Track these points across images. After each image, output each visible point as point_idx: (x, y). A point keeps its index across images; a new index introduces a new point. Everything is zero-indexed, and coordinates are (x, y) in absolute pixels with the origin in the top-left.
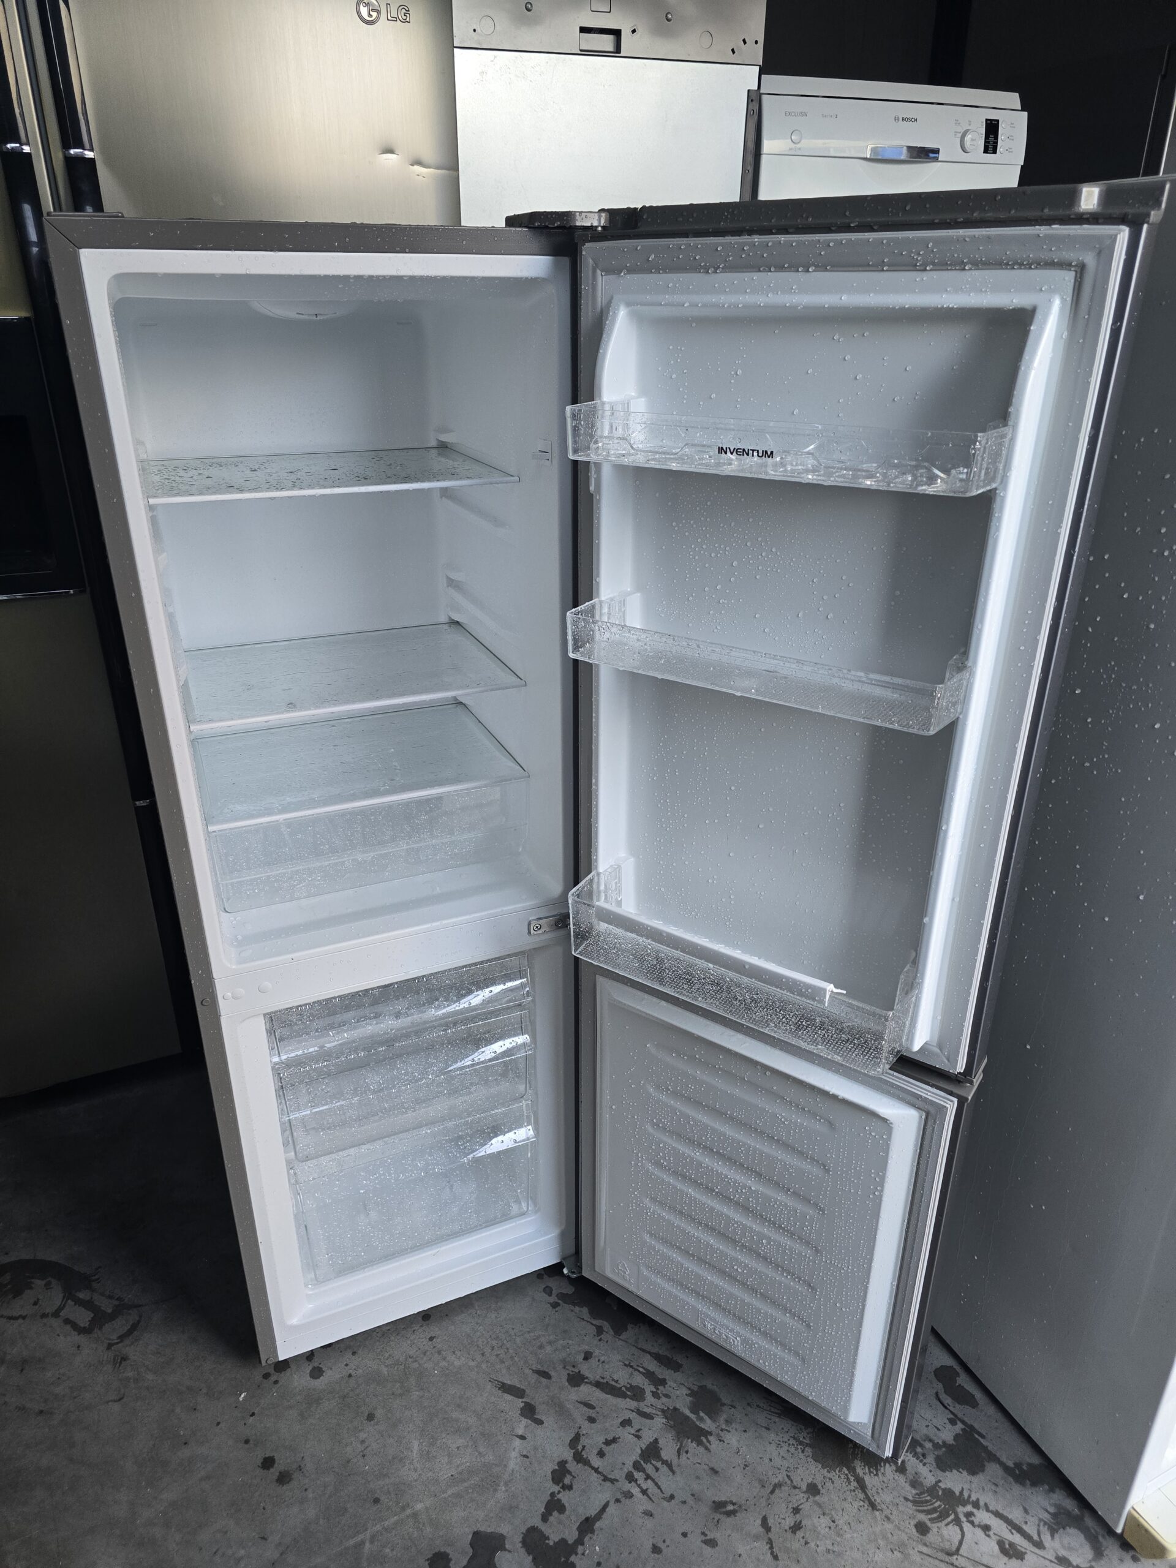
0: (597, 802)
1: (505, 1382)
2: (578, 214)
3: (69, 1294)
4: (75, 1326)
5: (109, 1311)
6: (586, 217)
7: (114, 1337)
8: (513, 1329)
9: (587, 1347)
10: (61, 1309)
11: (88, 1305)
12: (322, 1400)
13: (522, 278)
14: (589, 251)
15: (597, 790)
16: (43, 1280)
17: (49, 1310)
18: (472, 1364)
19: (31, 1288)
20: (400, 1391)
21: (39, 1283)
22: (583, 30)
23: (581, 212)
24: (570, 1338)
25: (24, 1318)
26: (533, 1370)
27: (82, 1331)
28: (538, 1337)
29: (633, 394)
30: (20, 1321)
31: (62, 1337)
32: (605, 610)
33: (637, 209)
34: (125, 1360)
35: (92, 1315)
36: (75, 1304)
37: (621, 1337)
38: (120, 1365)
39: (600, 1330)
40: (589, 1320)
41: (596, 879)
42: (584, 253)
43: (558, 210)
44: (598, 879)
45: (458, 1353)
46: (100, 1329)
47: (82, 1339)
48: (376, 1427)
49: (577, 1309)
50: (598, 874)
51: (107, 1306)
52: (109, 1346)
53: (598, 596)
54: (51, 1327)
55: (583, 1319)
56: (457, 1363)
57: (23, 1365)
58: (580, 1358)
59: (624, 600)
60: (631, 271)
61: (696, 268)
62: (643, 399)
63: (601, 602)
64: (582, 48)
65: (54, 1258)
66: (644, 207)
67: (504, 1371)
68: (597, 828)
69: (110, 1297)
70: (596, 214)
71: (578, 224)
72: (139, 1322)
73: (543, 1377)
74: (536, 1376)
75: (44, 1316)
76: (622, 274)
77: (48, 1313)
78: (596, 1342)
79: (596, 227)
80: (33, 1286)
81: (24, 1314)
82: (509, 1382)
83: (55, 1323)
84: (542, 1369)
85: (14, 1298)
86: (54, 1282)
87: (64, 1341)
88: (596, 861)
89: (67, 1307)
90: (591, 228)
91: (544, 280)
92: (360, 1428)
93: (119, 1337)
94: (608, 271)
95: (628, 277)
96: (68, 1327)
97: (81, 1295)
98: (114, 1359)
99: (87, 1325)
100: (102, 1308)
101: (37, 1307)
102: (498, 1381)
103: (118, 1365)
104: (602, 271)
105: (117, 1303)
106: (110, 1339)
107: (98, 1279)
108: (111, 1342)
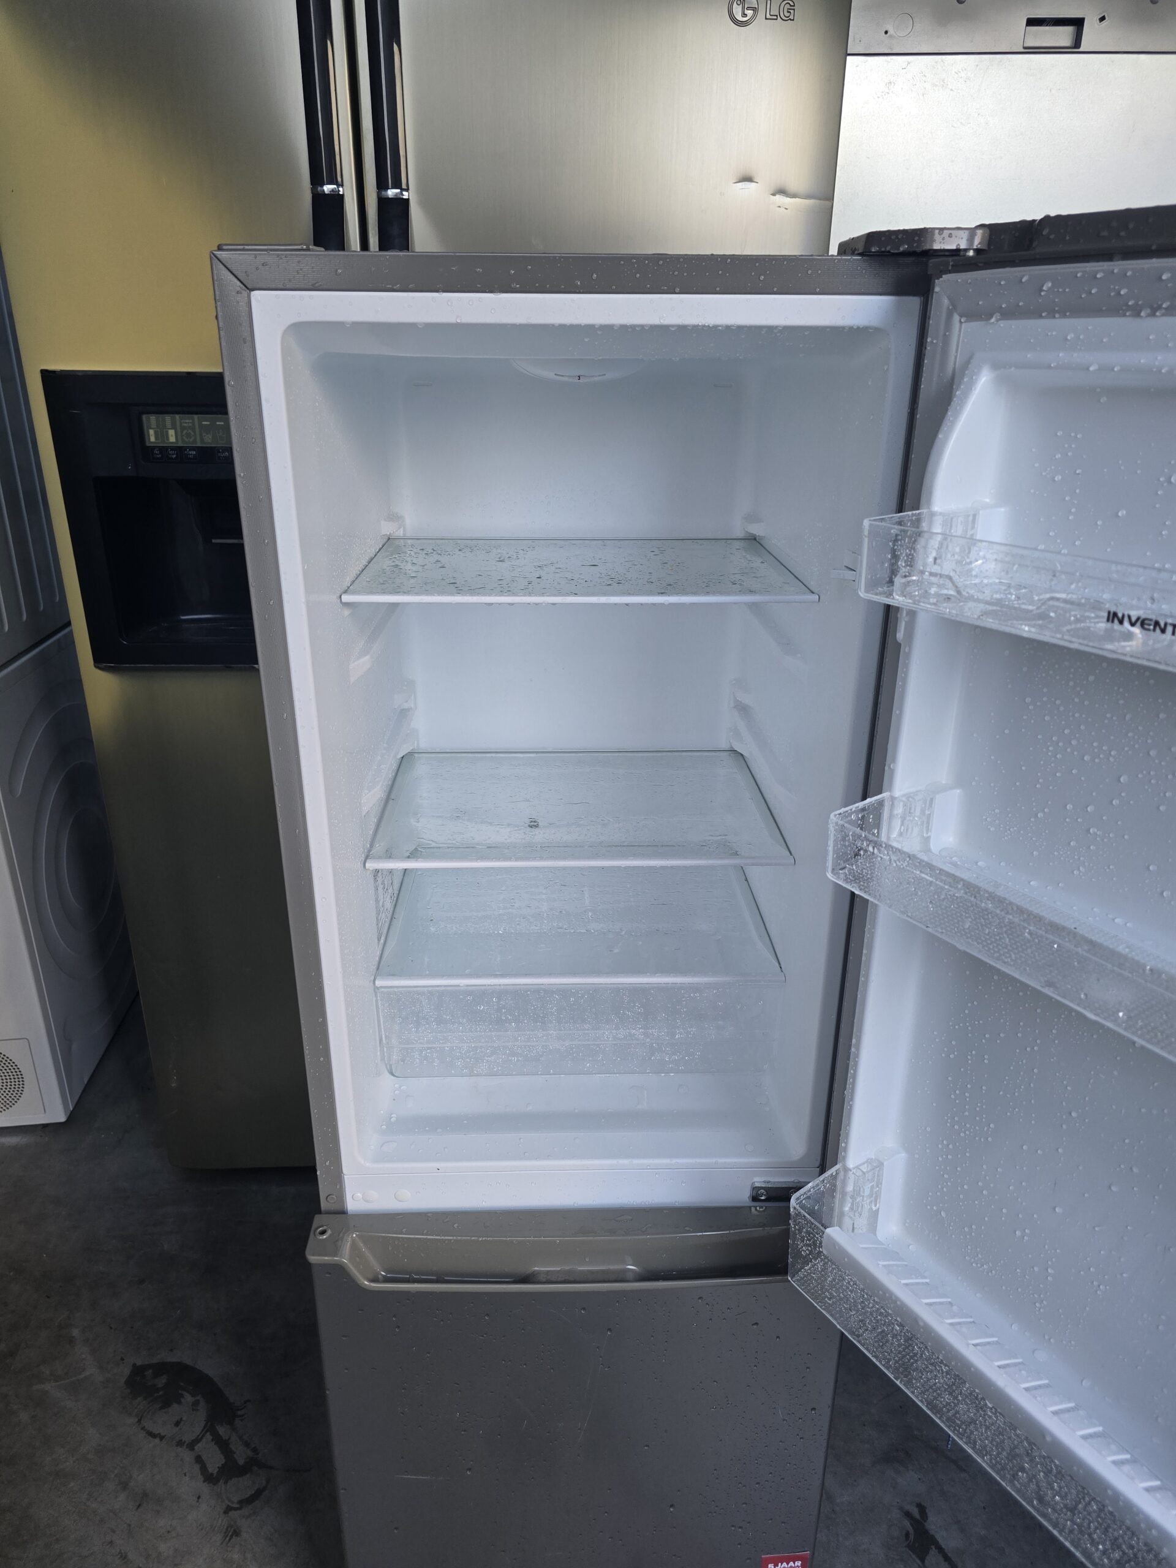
0: (855, 1071)
2: (937, 231)
3: (210, 1429)
4: (203, 1468)
5: (241, 1462)
6: (950, 236)
7: (236, 1499)
10: (197, 1441)
11: (223, 1445)
13: (843, 328)
14: (945, 286)
15: (857, 1055)
16: (193, 1396)
17: (188, 1438)
19: (179, 1403)
21: (188, 1398)
22: (1031, 22)
23: (941, 230)
25: (162, 1438)
27: (210, 1479)
29: (987, 500)
30: (157, 1441)
31: (187, 1478)
32: (899, 810)
33: (1034, 221)
34: (237, 1536)
35: (223, 1461)
36: (212, 1440)
38: (230, 1540)
41: (842, 1173)
42: (937, 289)
43: (907, 228)
44: (845, 1176)
46: (226, 1482)
47: (205, 1489)
50: (846, 1170)
51: (241, 1454)
52: (228, 1510)
53: (890, 789)
54: (182, 1460)
57: (142, 1499)
59: (932, 800)
60: (1007, 315)
61: (1117, 308)
62: (1003, 510)
63: (893, 799)
64: (1025, 45)
65: (211, 1372)
66: (1047, 218)
68: (851, 1106)
69: (247, 1445)
70: (967, 232)
71: (936, 246)
72: (265, 1489)
75: (180, 1443)
76: (993, 320)
77: (185, 1442)
79: (966, 250)
80: (183, 1400)
81: (163, 1434)
83: (188, 1456)
85: (161, 1408)
86: (202, 1403)
87: (189, 1484)
88: (845, 1149)
89: (204, 1440)
90: (957, 252)
91: (877, 330)
93: (241, 1502)
94: (971, 316)
95: (1002, 324)
96: (197, 1467)
97: (223, 1431)
98: (227, 1529)
99: (215, 1472)
100: (235, 1456)
101: (177, 1429)
103: (228, 1539)
104: (961, 316)
105: (250, 1453)
106: (230, 1501)
107: (243, 1416)
108: (230, 1504)
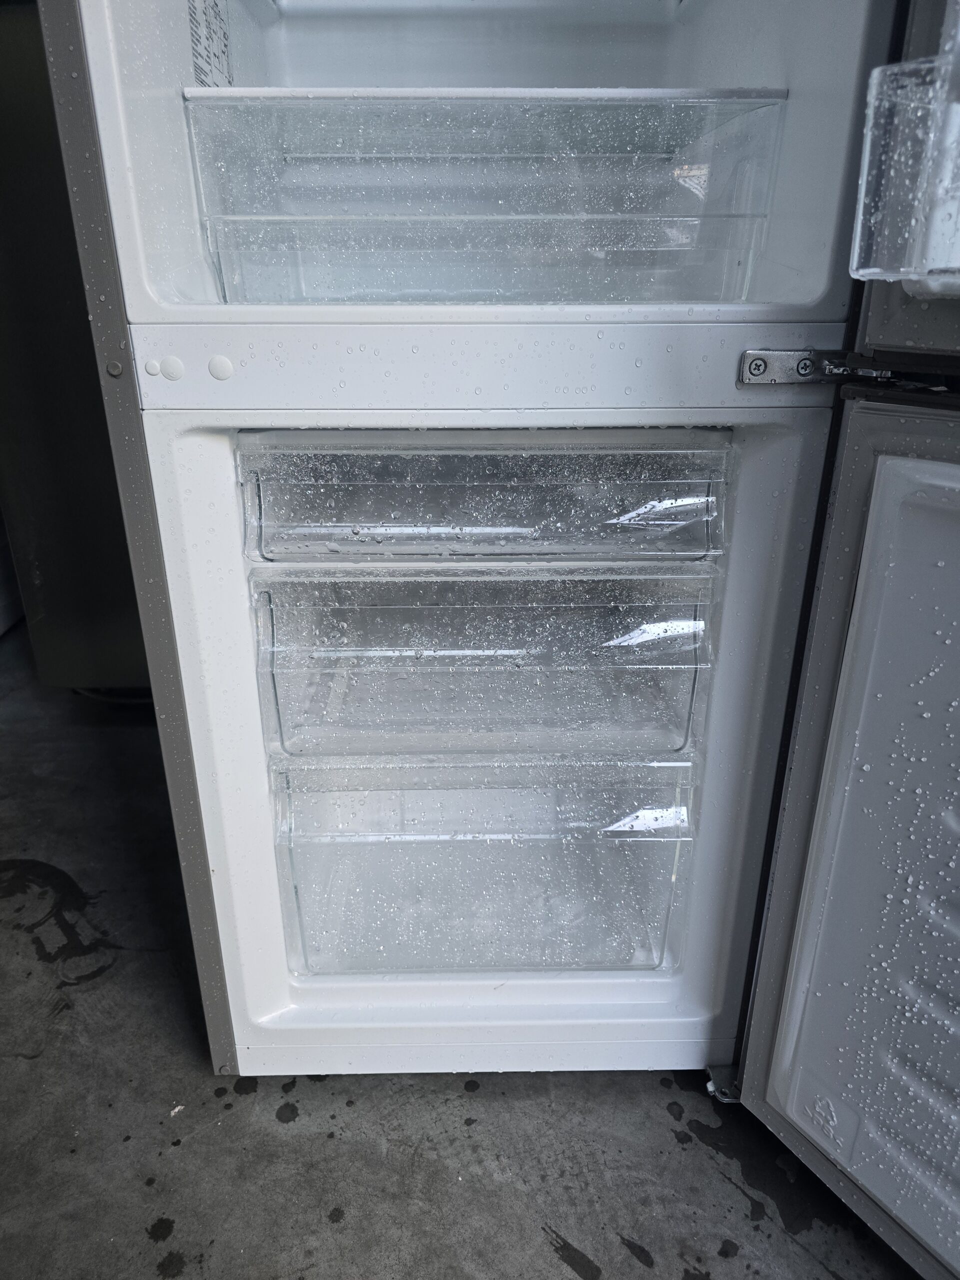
1: (570, 1241)
3: (56, 913)
4: (40, 949)
5: (86, 943)
7: (72, 976)
8: (604, 1152)
9: (728, 1232)
10: (39, 924)
11: (68, 929)
12: (278, 1157)
16: (41, 887)
17: (27, 921)
18: (520, 1186)
19: (25, 892)
20: (394, 1189)
21: (36, 889)
24: (700, 1205)
26: (622, 1238)
27: (45, 956)
28: (643, 1182)
31: (19, 957)
34: (67, 1008)
35: (65, 942)
36: (56, 924)
37: (797, 1237)
38: (59, 1013)
39: (757, 1211)
40: (740, 1184)
45: (504, 1160)
46: (65, 961)
47: (38, 966)
48: (339, 1236)
49: (721, 1158)
51: (86, 936)
52: (61, 985)
54: (16, 941)
55: (730, 1179)
56: (497, 1176)
58: (713, 1249)
65: (66, 868)
67: (572, 1221)
69: (96, 928)
72: (110, 966)
73: (638, 1258)
74: (625, 1251)
75: (18, 927)
77: (23, 925)
78: (747, 1228)
80: (28, 891)
82: (575, 1244)
83: (24, 938)
84: (639, 1243)
86: (51, 893)
87: (20, 962)
89: (46, 924)
92: (313, 1228)
93: (79, 978)
96: (33, 948)
97: (68, 916)
98: (57, 1002)
99: (53, 952)
100: (80, 938)
101: (17, 915)
102: (558, 1236)
103: (56, 1012)
105: (98, 935)
106: (67, 977)
107: (94, 903)
108: (66, 980)
